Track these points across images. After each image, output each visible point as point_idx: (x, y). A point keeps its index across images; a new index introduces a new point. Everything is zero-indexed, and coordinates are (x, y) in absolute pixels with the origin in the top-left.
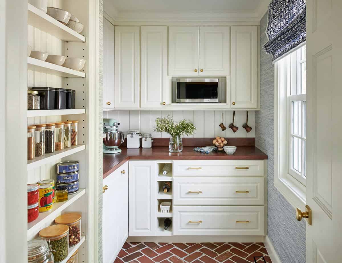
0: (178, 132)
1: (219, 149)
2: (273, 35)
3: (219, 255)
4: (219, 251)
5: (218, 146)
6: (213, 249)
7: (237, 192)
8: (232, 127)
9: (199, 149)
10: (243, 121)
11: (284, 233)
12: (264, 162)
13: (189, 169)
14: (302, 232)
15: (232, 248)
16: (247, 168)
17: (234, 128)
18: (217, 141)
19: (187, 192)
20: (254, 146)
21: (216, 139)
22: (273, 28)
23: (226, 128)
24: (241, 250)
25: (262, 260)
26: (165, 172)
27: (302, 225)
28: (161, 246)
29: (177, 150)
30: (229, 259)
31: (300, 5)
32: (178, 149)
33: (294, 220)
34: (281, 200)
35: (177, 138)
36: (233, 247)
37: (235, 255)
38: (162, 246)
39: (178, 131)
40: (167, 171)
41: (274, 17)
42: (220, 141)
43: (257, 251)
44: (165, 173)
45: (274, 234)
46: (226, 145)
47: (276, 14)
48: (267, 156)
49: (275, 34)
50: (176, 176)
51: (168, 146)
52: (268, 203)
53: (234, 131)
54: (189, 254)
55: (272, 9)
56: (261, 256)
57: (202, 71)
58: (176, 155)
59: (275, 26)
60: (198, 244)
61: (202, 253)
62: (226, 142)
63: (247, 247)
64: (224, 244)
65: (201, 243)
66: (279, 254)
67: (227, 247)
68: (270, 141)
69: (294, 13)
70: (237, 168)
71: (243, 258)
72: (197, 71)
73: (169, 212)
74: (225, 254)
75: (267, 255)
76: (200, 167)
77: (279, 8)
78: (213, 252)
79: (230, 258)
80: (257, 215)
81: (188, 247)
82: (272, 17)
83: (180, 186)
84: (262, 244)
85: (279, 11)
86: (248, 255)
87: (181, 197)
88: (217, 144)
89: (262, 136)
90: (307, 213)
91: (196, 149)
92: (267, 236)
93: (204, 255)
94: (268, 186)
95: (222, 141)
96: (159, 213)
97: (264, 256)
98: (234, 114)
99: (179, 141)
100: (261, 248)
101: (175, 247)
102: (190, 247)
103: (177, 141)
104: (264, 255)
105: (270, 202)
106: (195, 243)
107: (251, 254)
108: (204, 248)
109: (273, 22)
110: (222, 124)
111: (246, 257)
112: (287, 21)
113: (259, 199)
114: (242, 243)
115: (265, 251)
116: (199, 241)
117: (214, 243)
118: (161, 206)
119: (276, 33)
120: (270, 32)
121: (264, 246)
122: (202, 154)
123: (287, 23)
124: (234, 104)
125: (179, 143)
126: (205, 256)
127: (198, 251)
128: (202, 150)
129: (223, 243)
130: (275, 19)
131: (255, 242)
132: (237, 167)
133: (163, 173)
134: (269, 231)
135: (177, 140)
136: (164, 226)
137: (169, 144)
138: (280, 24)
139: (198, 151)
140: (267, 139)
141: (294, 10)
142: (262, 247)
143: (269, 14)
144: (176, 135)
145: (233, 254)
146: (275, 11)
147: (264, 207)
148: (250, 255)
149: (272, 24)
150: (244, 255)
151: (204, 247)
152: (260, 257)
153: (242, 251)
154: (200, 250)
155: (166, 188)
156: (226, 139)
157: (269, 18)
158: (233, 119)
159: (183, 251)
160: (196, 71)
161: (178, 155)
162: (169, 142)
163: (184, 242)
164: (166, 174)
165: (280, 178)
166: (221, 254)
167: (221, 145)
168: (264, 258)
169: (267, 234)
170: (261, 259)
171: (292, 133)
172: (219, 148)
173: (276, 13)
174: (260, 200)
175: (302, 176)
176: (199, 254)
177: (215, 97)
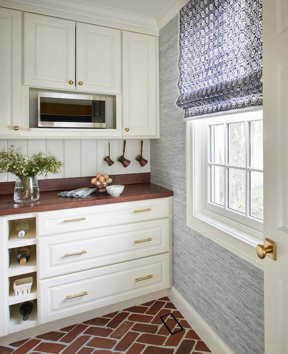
0: (34, 170)
1: (101, 191)
2: (186, 46)
3: (114, 330)
4: (113, 324)
5: (99, 186)
6: (104, 325)
7: (136, 242)
8: (122, 160)
9: (69, 194)
10: (137, 153)
11: (203, 278)
12: (169, 199)
13: (66, 221)
14: (232, 272)
15: (129, 315)
16: (149, 210)
17: (125, 162)
18: (98, 180)
19: (63, 255)
20: (150, 183)
21: (96, 177)
22: (189, 37)
23: (114, 162)
24: (142, 314)
25: (171, 318)
26: (23, 232)
27: (233, 264)
28: (15, 348)
29: (29, 198)
30: (130, 330)
31: (235, 11)
32: (32, 197)
33: (220, 261)
34: (198, 240)
35: (29, 180)
36: (131, 313)
37: (136, 323)
38: (19, 347)
39: (32, 169)
40: (25, 231)
41: (189, 24)
42: (102, 179)
43: (162, 308)
44: (21, 235)
45: (185, 282)
46: (109, 184)
47: (192, 21)
48: (173, 192)
49: (191, 45)
50: (42, 236)
51: (13, 195)
52: (174, 248)
53: (125, 166)
54: (69, 344)
55: (186, 15)
56: (168, 313)
57: (81, 84)
58: (29, 206)
59: (191, 35)
60: (80, 325)
61: (89, 335)
62: (110, 180)
63: (149, 307)
64: (118, 313)
65: (84, 323)
66: (194, 305)
67: (123, 315)
68: (178, 174)
69: (224, 19)
70: (135, 212)
71: (147, 323)
72: (73, 83)
73: (31, 292)
74: (122, 326)
75: (175, 310)
76: (83, 217)
77: (198, 13)
78: (104, 328)
79: (131, 328)
80: (162, 265)
81: (66, 334)
82: (185, 24)
83: (51, 250)
84: (166, 298)
85: (197, 17)
86: (153, 317)
87: (51, 265)
88: (98, 183)
89: (162, 170)
90: (270, 247)
91: (61, 194)
92: (173, 287)
93: (92, 337)
94: (174, 227)
95: (105, 180)
96: (12, 297)
97: (172, 312)
98: (125, 144)
99: (33, 185)
100: (166, 304)
101: (43, 341)
102: (68, 333)
103: (29, 185)
104: (172, 310)
105: (178, 245)
106: (75, 325)
107: (156, 315)
108: (90, 328)
109: (187, 30)
110: (109, 157)
111: (151, 321)
112: (211, 29)
113: (163, 245)
114: (141, 305)
115: (171, 305)
116: (80, 321)
117: (104, 316)
118: (15, 287)
119: (191, 43)
120: (184, 43)
121: (169, 300)
122: (74, 200)
123: (211, 31)
124: (127, 130)
125: (33, 188)
126: (95, 338)
127: (82, 334)
128: (74, 195)
129: (116, 313)
130: (190, 27)
131: (158, 299)
132: (135, 210)
133: (19, 235)
134: (175, 280)
135: (29, 183)
136: (22, 316)
137: (15, 190)
138: (199, 33)
139: (66, 197)
140: (173, 172)
141: (225, 16)
142: (167, 302)
143: (180, 21)
144: (28, 176)
145: (134, 323)
146: (190, 18)
147: (169, 253)
148: (154, 316)
149: (186, 33)
150: (147, 319)
151: (91, 326)
152: (168, 315)
153: (145, 314)
154: (85, 333)
155: (22, 257)
156: (110, 176)
157: (181, 26)
158: (124, 151)
159: (58, 342)
160: (70, 83)
161: (32, 205)
162: (14, 187)
163: (57, 329)
164: (23, 235)
165: (195, 215)
166: (117, 328)
167: (104, 185)
168: (172, 315)
169: (173, 285)
170: (169, 317)
171: (209, 162)
172: (100, 189)
173: (191, 19)
174: (165, 246)
175: (226, 209)
176: (84, 339)
177: (101, 121)
